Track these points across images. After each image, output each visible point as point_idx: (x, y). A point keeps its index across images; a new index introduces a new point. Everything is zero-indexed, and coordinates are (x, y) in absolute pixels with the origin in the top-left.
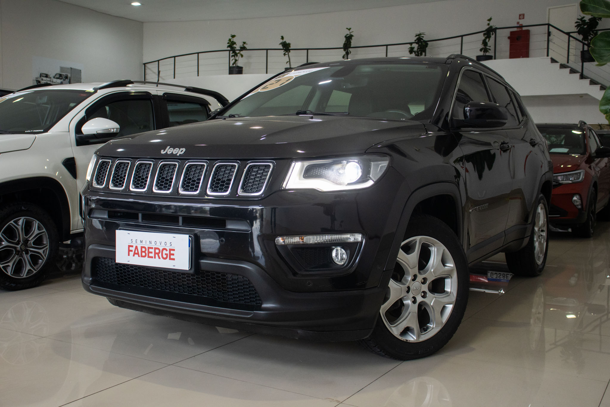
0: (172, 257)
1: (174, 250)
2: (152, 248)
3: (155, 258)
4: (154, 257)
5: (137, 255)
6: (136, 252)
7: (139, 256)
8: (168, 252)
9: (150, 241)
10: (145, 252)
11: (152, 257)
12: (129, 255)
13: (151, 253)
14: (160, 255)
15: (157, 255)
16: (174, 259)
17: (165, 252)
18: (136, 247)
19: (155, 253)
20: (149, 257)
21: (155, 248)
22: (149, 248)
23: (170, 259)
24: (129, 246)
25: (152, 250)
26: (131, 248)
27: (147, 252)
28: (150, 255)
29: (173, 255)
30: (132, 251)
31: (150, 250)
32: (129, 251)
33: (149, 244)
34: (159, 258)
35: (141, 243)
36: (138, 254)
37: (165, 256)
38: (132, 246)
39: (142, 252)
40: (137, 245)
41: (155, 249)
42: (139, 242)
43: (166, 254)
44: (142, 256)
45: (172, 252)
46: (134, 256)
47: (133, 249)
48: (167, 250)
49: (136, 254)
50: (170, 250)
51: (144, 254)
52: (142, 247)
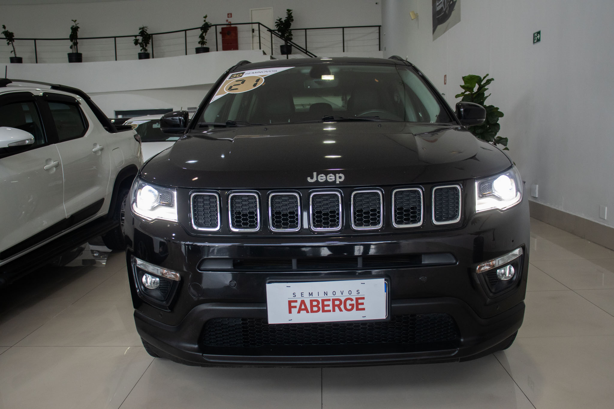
0: (360, 307)
1: (363, 298)
2: (329, 300)
3: (334, 310)
4: (332, 311)
5: (305, 311)
6: (303, 307)
7: (308, 312)
8: (354, 302)
9: (325, 292)
10: (317, 306)
11: (329, 311)
12: (290, 312)
13: (328, 305)
14: (342, 307)
15: (336, 308)
16: (364, 309)
17: (349, 302)
18: (303, 302)
19: (334, 306)
20: (324, 311)
21: (332, 299)
22: (323, 301)
23: (358, 309)
24: (290, 302)
25: (330, 303)
26: (293, 304)
27: (320, 306)
28: (326, 308)
29: (362, 304)
30: (295, 307)
31: (326, 303)
32: (290, 308)
33: (325, 296)
34: (341, 310)
35: (311, 296)
36: (306, 309)
37: (349, 307)
38: (296, 301)
39: (312, 306)
40: (303, 299)
41: (334, 300)
42: (306, 295)
43: (350, 305)
44: (312, 311)
45: (360, 301)
46: (299, 312)
47: (298, 304)
48: (352, 300)
49: (303, 310)
50: (357, 299)
51: (315, 309)
52: (311, 301)
